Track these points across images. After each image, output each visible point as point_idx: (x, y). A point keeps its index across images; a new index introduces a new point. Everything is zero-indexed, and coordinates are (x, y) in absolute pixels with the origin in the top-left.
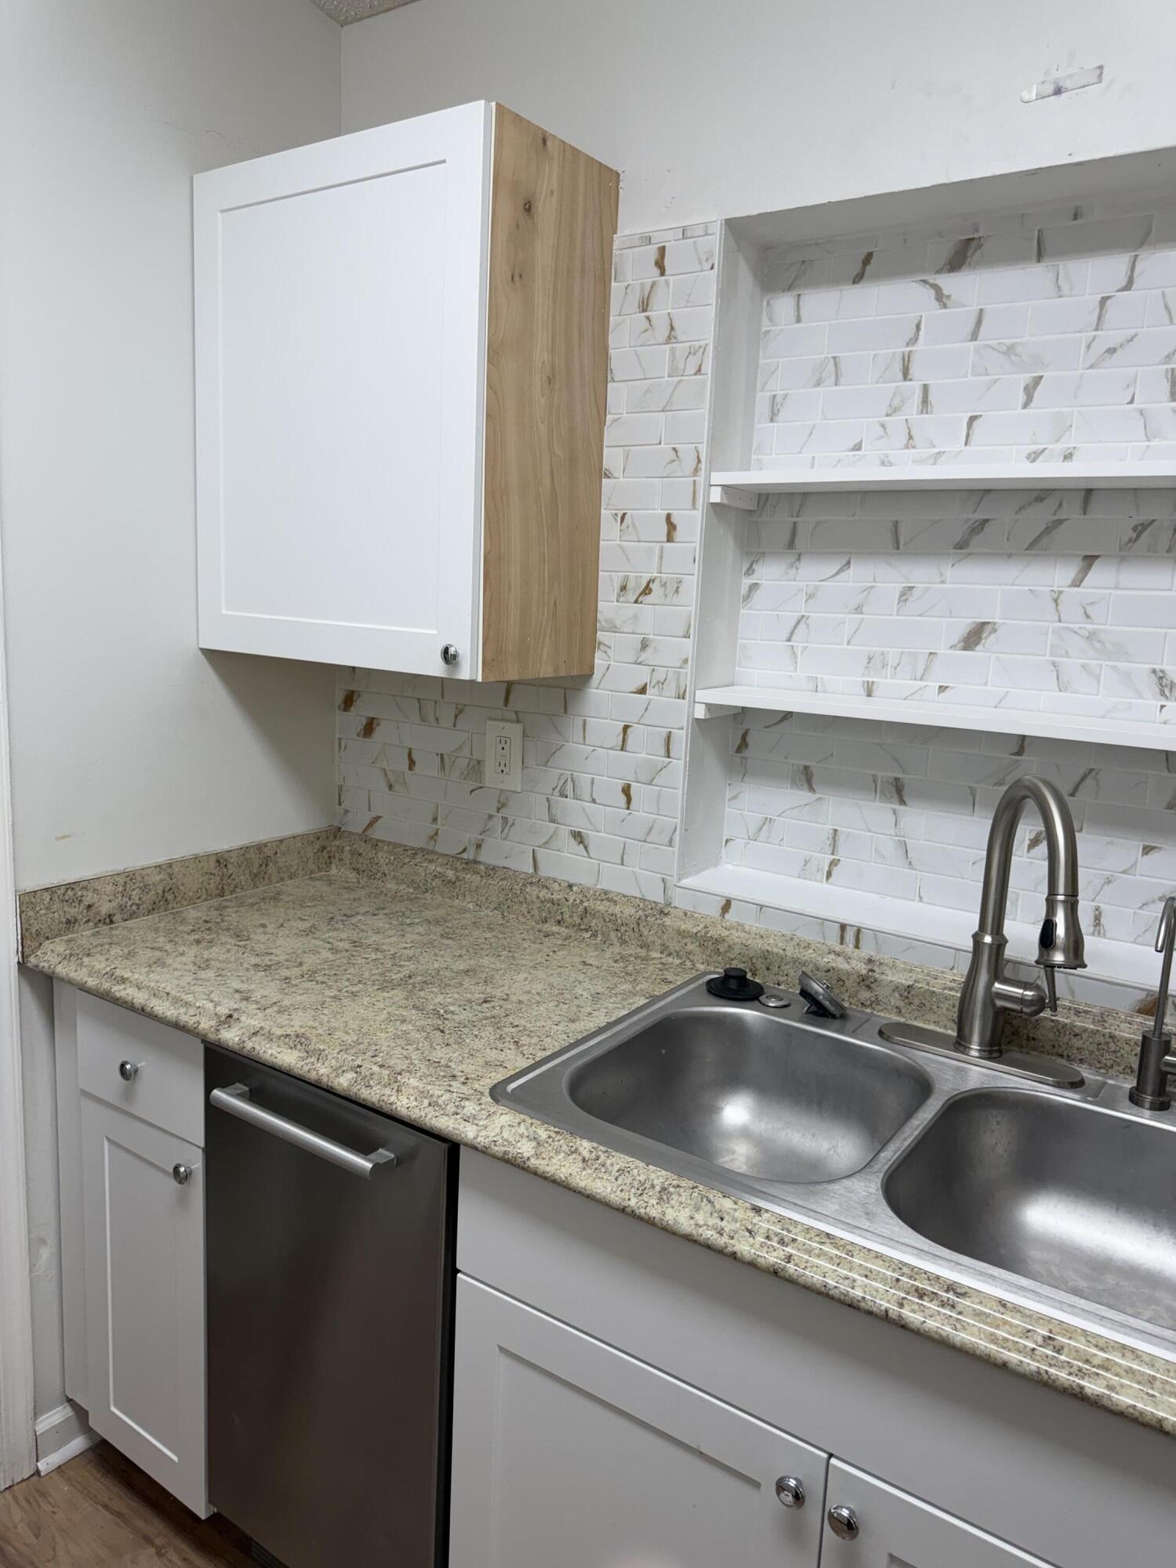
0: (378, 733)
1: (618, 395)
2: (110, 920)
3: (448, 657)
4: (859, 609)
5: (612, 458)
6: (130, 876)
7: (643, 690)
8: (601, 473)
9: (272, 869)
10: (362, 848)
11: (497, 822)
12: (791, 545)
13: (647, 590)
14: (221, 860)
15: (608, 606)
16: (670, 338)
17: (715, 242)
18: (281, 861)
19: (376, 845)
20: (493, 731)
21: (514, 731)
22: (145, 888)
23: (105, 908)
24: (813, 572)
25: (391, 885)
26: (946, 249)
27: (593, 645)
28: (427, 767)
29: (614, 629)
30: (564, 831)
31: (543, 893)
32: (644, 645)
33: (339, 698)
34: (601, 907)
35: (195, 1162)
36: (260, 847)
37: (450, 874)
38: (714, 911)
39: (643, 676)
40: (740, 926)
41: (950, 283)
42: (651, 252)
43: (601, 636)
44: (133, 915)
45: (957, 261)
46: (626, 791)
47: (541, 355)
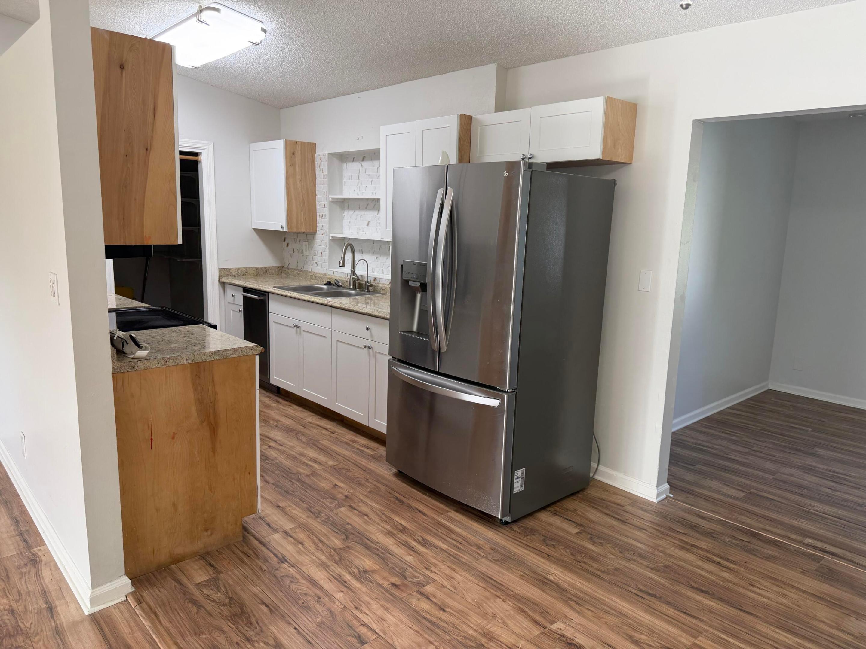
0: (289, 245)
1: (318, 181)
2: (235, 276)
3: (282, 227)
4: (356, 220)
5: (317, 192)
6: (239, 269)
7: (323, 235)
8: (316, 195)
9: (268, 272)
10: (286, 270)
11: (306, 262)
12: (348, 208)
13: (322, 216)
14: (257, 269)
15: (318, 219)
16: (323, 173)
17: (326, 157)
18: (270, 271)
19: (289, 269)
20: (304, 243)
21: (307, 243)
22: (241, 271)
23: (234, 274)
24: (351, 212)
25: (290, 276)
26: (362, 158)
27: (316, 226)
28: (296, 252)
29: (319, 223)
30: (315, 262)
31: (311, 274)
32: (323, 226)
33: (283, 239)
34: (318, 275)
35: (242, 308)
36: (265, 268)
37: (298, 272)
38: (332, 274)
39: (322, 232)
40: (335, 276)
41: (362, 163)
42: (320, 157)
43: (318, 225)
44: (239, 276)
45: (363, 160)
46: (322, 253)
47: (298, 177)
